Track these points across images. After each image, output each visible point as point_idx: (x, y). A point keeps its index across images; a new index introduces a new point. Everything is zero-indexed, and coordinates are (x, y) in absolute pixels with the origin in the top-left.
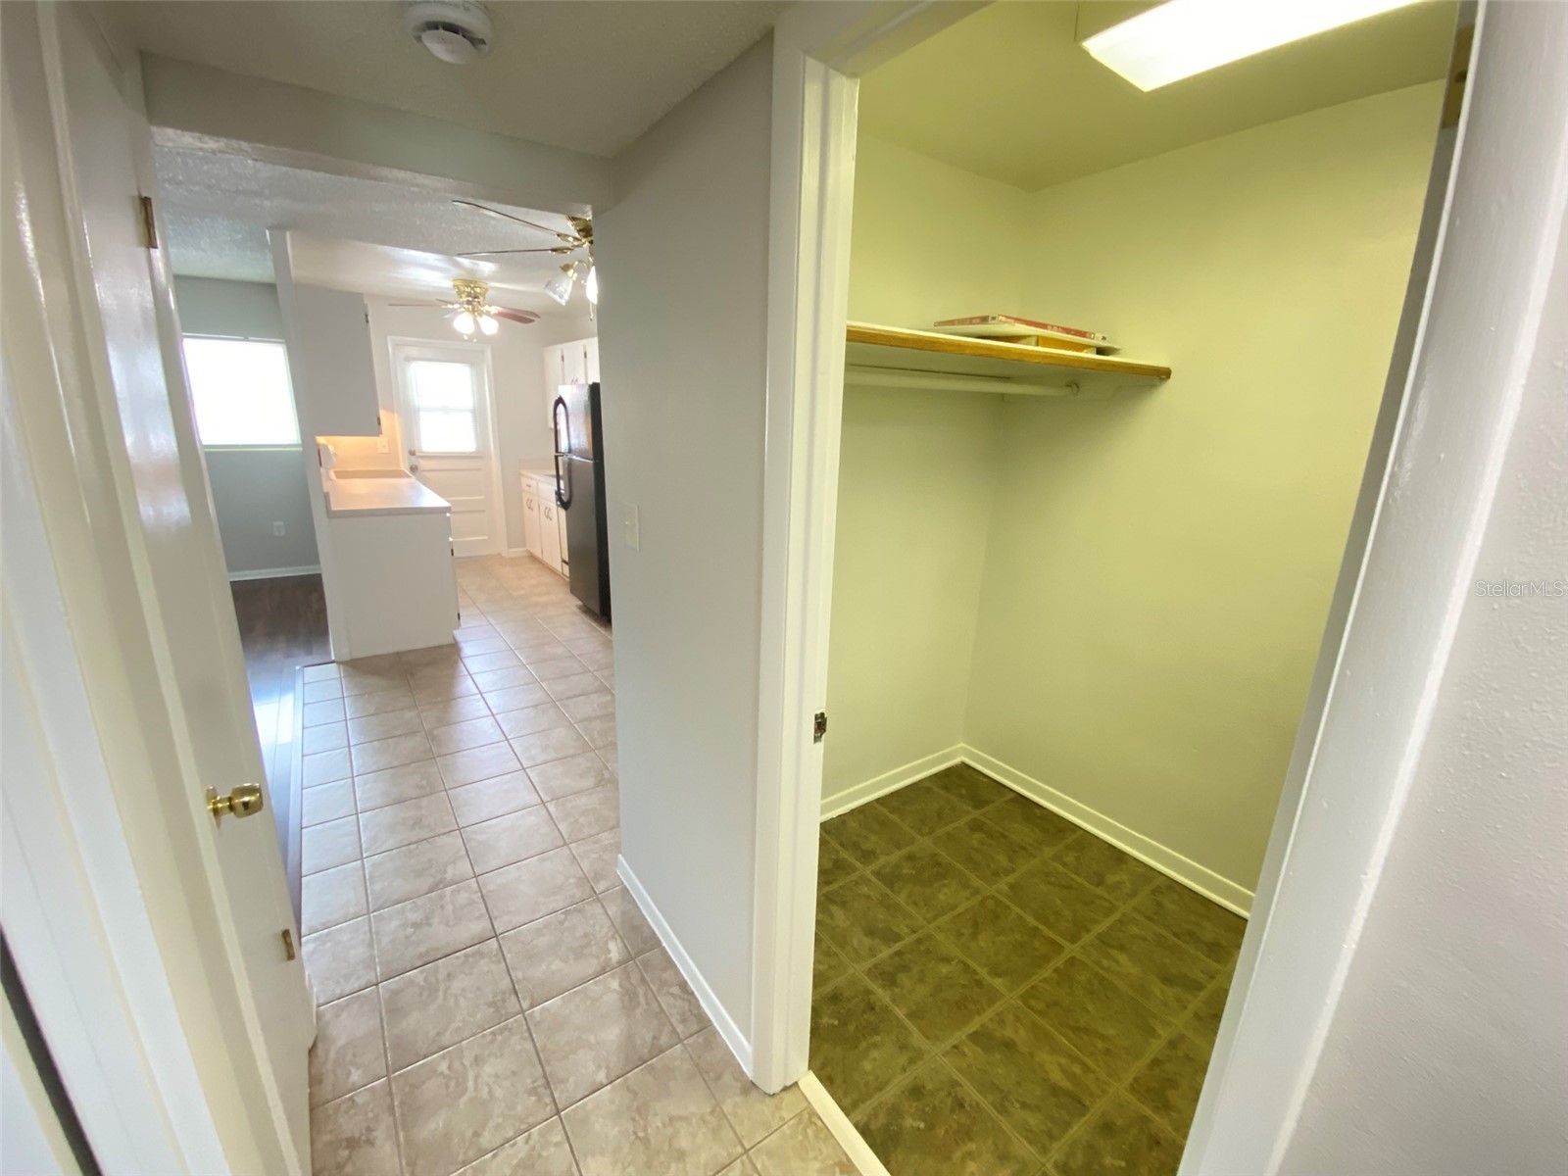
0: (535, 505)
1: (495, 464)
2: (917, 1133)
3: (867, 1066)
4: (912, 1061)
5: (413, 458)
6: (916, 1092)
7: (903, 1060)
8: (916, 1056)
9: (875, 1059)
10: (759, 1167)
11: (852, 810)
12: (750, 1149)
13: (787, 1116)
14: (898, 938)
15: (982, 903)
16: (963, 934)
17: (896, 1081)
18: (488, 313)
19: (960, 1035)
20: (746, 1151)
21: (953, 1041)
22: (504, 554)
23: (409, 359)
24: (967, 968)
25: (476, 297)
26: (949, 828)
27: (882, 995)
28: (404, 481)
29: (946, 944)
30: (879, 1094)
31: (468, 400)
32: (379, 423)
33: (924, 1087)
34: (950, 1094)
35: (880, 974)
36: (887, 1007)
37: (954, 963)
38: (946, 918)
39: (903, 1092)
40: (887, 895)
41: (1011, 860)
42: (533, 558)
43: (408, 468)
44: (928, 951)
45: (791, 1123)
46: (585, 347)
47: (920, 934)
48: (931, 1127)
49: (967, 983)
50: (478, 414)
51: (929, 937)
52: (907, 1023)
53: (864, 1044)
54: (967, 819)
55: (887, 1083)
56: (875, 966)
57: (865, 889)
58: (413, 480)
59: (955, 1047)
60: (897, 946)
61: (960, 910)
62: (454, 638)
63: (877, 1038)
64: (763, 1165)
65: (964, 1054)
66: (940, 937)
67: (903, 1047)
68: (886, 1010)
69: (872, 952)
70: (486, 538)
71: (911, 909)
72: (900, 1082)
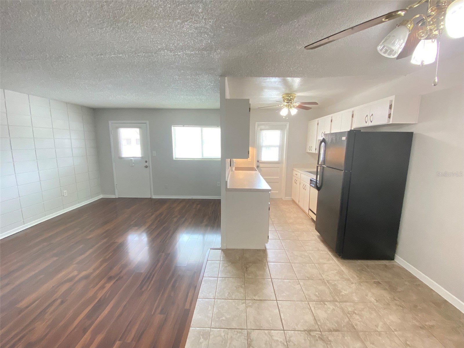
0: (298, 183)
1: (284, 165)
5: (258, 163)
18: (294, 106)
22: (283, 199)
23: (261, 130)
25: (290, 100)
28: (254, 172)
31: (278, 143)
32: (249, 153)
42: (293, 201)
43: (256, 166)
46: (332, 117)
50: (281, 148)
58: (257, 172)
62: (265, 247)
70: (278, 192)
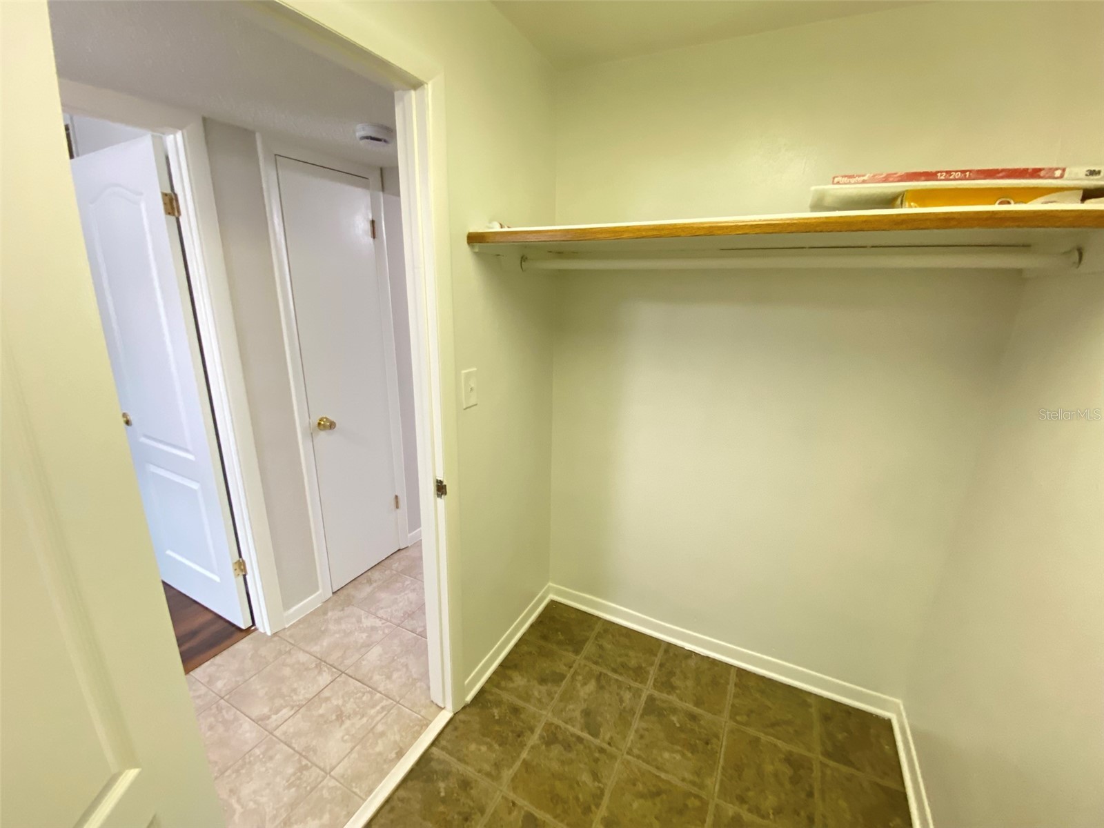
2: (436, 793)
3: (473, 747)
4: (489, 775)
6: (465, 784)
7: (487, 767)
8: (494, 777)
9: (481, 751)
10: (391, 712)
11: (708, 658)
12: (400, 704)
13: (422, 713)
14: (595, 734)
15: (688, 795)
16: (634, 785)
17: (469, 768)
19: (525, 805)
20: (398, 702)
21: (521, 802)
24: (598, 796)
26: (764, 738)
27: (534, 739)
29: (614, 774)
30: (455, 760)
33: (471, 788)
34: (473, 808)
35: (552, 732)
36: (525, 745)
37: (596, 784)
38: (645, 766)
39: (462, 775)
40: (634, 713)
41: (778, 811)
44: (596, 760)
45: (419, 716)
47: (613, 750)
48: (443, 801)
49: (581, 800)
51: (612, 757)
52: (518, 763)
53: (488, 740)
54: (798, 750)
55: (466, 763)
56: (557, 727)
57: (627, 696)
59: (514, 804)
60: (585, 735)
61: (663, 775)
63: (496, 746)
64: (392, 713)
65: (510, 813)
66: (617, 765)
67: (497, 765)
68: (523, 745)
69: (569, 721)
71: (632, 736)
72: (469, 771)
